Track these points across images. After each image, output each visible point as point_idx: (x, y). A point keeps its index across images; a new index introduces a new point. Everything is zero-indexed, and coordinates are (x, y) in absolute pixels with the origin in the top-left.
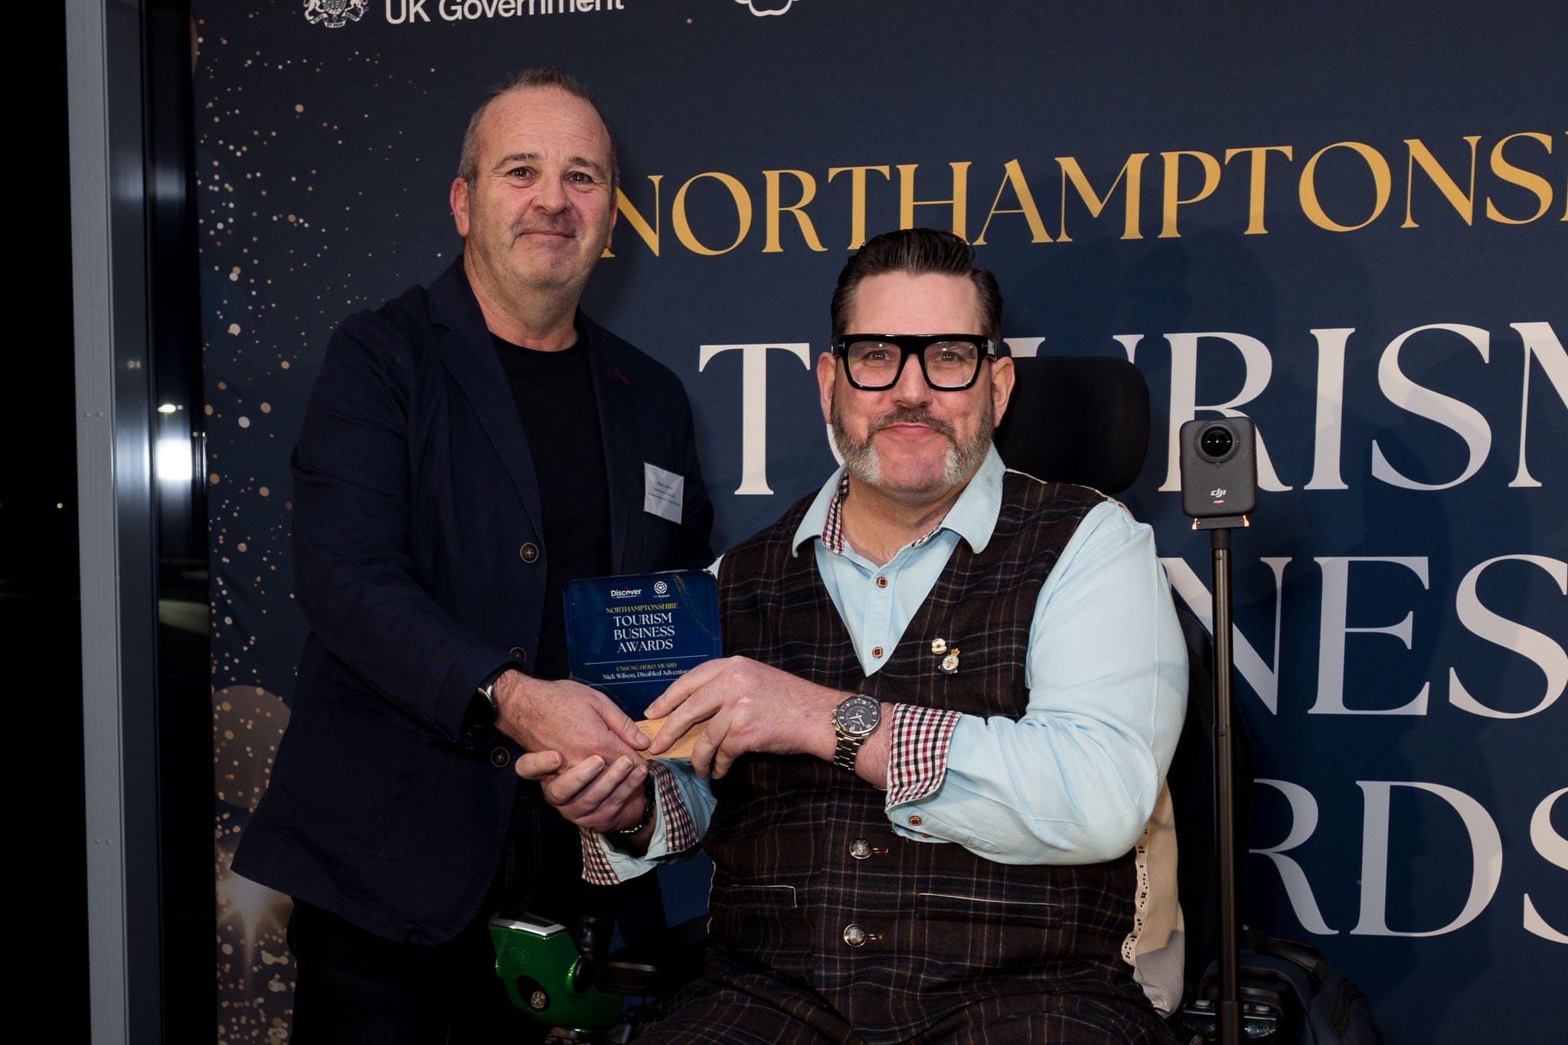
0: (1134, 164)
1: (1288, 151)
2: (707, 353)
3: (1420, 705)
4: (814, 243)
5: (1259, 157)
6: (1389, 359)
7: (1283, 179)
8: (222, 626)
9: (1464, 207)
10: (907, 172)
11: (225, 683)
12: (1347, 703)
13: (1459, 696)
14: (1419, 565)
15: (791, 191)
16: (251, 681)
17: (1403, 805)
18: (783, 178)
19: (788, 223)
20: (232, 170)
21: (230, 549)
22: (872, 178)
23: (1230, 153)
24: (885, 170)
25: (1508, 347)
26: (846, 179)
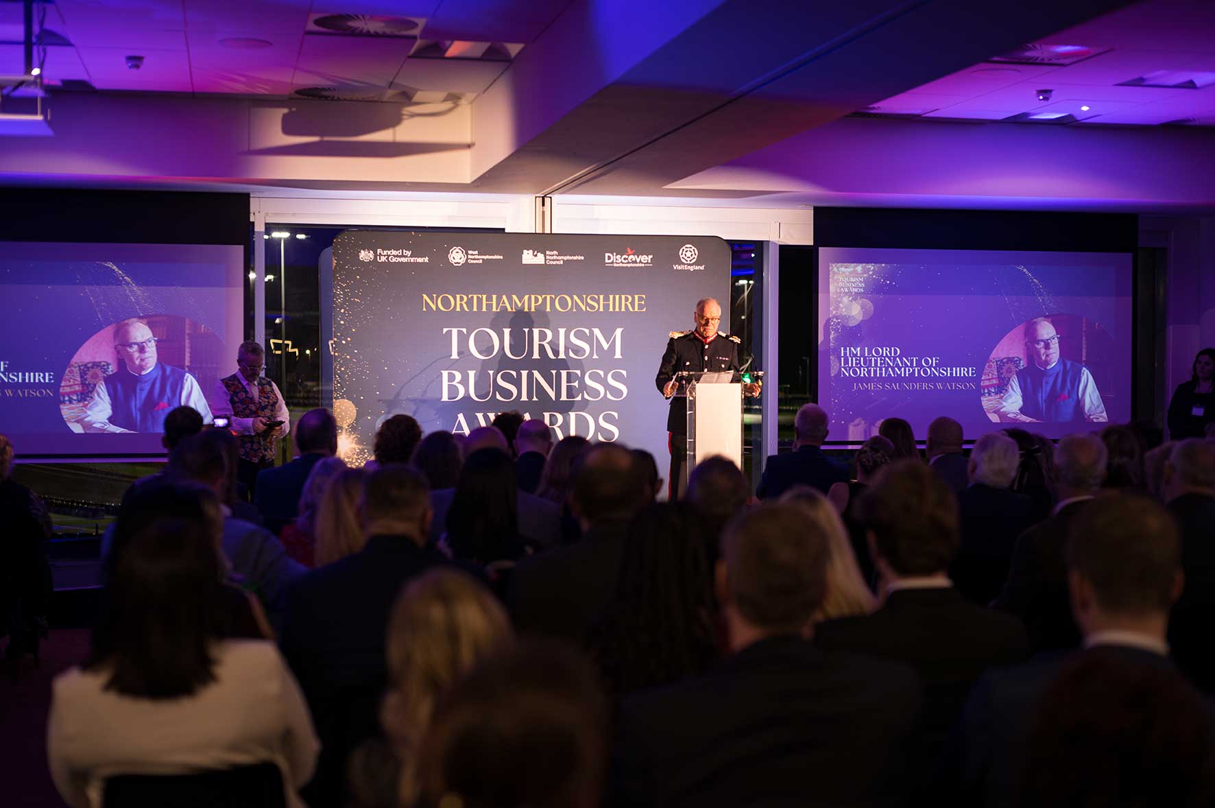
0: (526, 297)
1: (553, 296)
2: (445, 330)
3: (579, 398)
4: (466, 309)
5: (548, 297)
6: (572, 333)
7: (553, 301)
8: (337, 386)
9: (584, 308)
10: (484, 296)
11: (337, 398)
12: (567, 398)
13: (586, 396)
14: (578, 372)
15: (462, 299)
16: (344, 398)
17: (578, 418)
18: (460, 297)
19: (461, 305)
20: (342, 289)
21: (340, 369)
22: (478, 298)
23: (543, 296)
24: (480, 296)
25: (592, 333)
26: (472, 297)
